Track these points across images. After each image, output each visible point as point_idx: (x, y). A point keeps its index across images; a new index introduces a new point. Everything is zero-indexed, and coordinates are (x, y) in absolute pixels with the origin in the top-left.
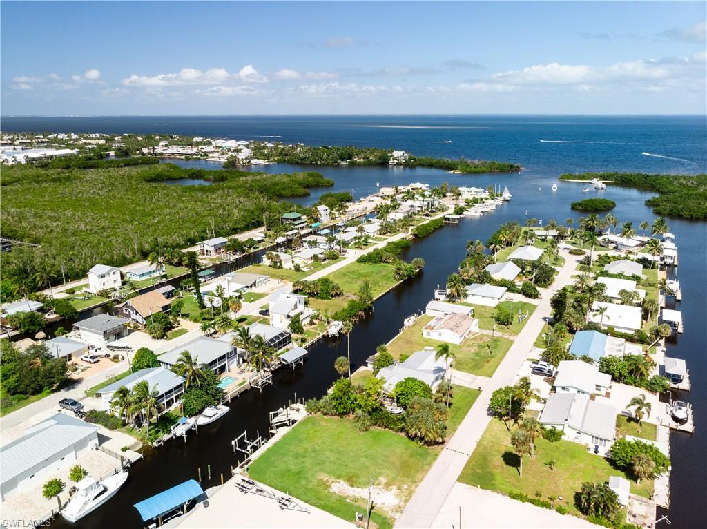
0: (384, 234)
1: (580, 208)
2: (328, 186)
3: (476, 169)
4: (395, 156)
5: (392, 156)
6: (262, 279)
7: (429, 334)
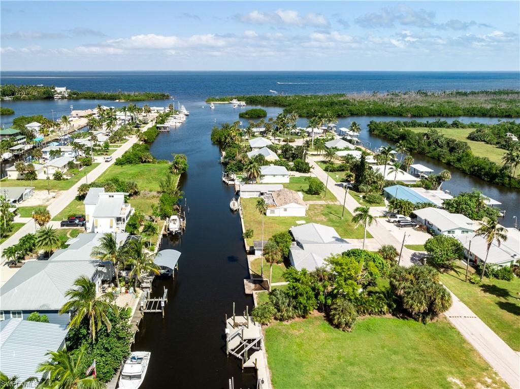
0: (115, 142)
1: (247, 116)
2: (9, 114)
3: (137, 98)
4: (59, 91)
5: (55, 91)
6: (28, 191)
7: (273, 212)
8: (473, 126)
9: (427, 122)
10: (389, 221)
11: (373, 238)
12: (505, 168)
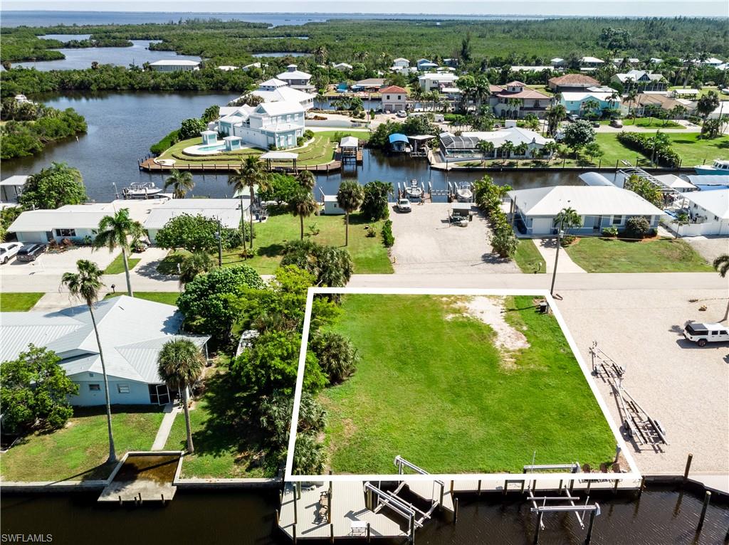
11: (43, 294)
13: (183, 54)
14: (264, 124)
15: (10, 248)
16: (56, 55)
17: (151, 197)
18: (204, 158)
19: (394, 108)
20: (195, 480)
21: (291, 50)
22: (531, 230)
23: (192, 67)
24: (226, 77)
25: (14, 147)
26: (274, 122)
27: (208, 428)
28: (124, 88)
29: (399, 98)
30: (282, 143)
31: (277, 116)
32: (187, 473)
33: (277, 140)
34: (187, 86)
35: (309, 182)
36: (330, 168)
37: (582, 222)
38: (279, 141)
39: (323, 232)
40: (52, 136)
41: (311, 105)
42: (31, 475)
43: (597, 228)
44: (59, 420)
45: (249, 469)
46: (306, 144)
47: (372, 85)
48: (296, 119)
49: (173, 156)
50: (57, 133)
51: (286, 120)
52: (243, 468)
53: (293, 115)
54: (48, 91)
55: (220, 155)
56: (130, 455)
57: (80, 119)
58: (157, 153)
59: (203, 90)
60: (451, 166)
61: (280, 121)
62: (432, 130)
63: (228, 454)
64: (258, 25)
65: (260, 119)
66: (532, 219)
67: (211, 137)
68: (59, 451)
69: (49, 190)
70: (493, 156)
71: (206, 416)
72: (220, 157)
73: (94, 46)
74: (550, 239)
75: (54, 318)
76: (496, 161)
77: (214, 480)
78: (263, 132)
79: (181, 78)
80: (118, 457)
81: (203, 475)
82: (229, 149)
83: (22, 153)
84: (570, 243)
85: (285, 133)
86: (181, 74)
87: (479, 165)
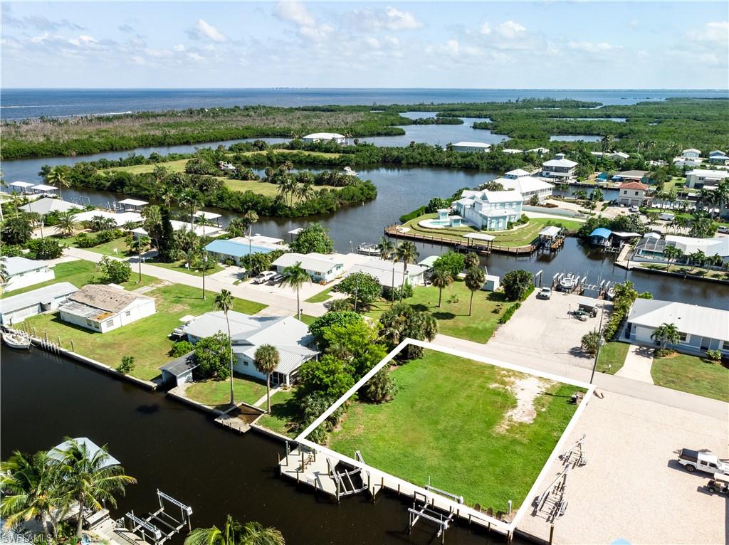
7: (110, 323)
8: (173, 158)
9: (121, 159)
10: (256, 283)
11: (267, 306)
12: (279, 198)
13: (496, 133)
14: (483, 209)
15: (267, 275)
16: (399, 132)
17: (372, 254)
18: (429, 230)
19: (629, 203)
20: (261, 427)
21: (595, 132)
22: (635, 336)
23: (484, 149)
24: (506, 159)
25: (318, 207)
26: (493, 208)
27: (286, 404)
28: (426, 163)
29: (637, 193)
30: (493, 226)
31: (496, 203)
32: (259, 423)
33: (488, 222)
34: (471, 165)
35: (473, 262)
36: (519, 251)
37: (688, 340)
38: (491, 223)
39: (462, 302)
40: (348, 200)
41: (550, 193)
42: (196, 398)
43: (704, 348)
44: (223, 375)
45: (288, 432)
46: (515, 228)
47: (633, 177)
48: (514, 206)
49: (411, 226)
50: (352, 197)
51: (504, 206)
52: (287, 429)
53: (511, 204)
54: (373, 162)
55: (442, 229)
56: (243, 405)
57: (373, 189)
58: (403, 221)
59: (483, 169)
60: (637, 265)
61: (498, 207)
62: (641, 229)
63: (285, 420)
64: (586, 105)
65: (481, 204)
66: (635, 327)
67: (444, 214)
68: (214, 391)
69: (305, 241)
70: (685, 262)
71: (290, 397)
72: (439, 231)
73: (433, 123)
74: (649, 348)
75: (252, 320)
76: (685, 268)
77: (269, 431)
78: (481, 215)
79: (469, 159)
80: (235, 403)
81: (266, 426)
82: (451, 226)
83: (323, 211)
84: (664, 356)
85: (497, 218)
86: (471, 154)
87: (663, 269)
